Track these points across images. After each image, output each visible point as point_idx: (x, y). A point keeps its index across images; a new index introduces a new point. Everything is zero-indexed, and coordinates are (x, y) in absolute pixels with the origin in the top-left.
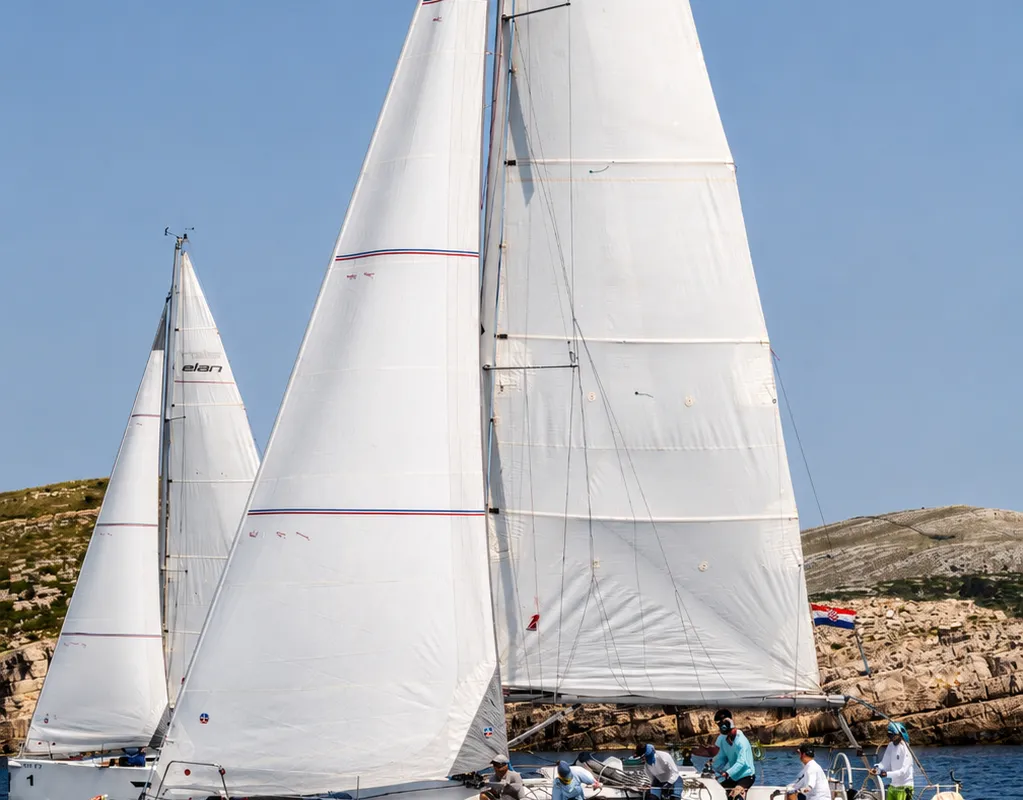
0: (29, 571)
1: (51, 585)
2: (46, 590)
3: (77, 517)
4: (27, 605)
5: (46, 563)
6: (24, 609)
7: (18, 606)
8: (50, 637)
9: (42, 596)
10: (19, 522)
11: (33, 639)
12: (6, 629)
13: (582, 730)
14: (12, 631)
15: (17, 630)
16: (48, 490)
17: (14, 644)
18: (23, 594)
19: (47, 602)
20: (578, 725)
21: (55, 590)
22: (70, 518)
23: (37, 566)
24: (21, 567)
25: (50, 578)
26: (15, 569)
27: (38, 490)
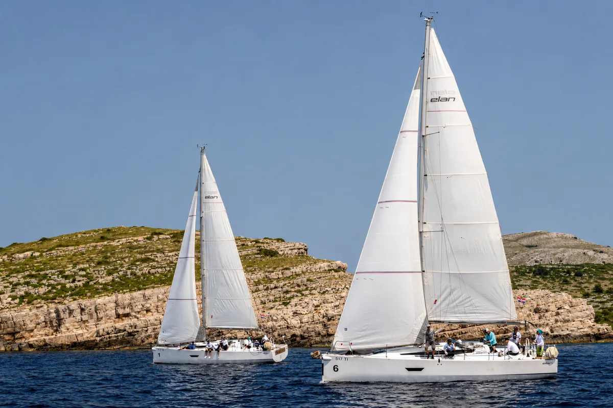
0: (74, 270)
1: (83, 276)
2: (81, 278)
3: (96, 246)
4: (72, 285)
5: (82, 266)
6: (71, 287)
7: (68, 286)
8: (82, 299)
9: (79, 281)
10: (70, 248)
11: (75, 300)
12: (63, 296)
13: (307, 338)
14: (66, 296)
15: (68, 296)
16: (85, 233)
17: (66, 302)
18: (71, 280)
19: (80, 284)
20: (304, 336)
21: (84, 278)
22: (93, 246)
23: (77, 268)
24: (70, 268)
25: (84, 273)
26: (68, 269)
27: (80, 233)
